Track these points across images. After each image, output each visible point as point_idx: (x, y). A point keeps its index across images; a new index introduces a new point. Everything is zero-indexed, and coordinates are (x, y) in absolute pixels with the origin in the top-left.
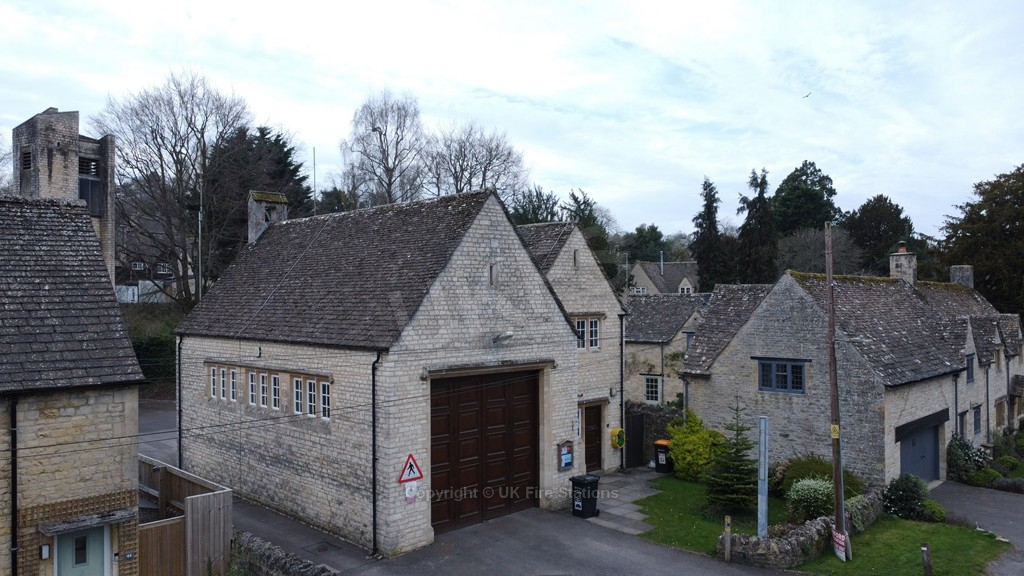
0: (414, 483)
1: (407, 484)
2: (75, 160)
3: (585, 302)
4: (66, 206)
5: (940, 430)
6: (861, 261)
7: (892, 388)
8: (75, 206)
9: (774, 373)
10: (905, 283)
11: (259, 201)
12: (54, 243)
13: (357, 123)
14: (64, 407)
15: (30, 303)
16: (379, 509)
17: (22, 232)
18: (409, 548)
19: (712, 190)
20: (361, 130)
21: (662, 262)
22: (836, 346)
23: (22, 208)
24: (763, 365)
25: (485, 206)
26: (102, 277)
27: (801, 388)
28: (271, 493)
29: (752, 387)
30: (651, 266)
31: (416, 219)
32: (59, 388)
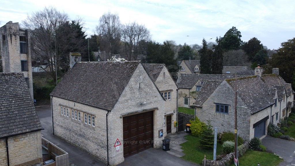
0: (119, 147)
1: (117, 147)
2: (19, 37)
3: (167, 87)
4: (17, 74)
5: (266, 122)
6: (248, 59)
7: (253, 114)
8: (20, 74)
9: (220, 108)
10: (259, 76)
11: (73, 56)
12: (15, 87)
13: (101, 21)
14: (21, 138)
15: (9, 107)
16: (109, 153)
17: (5, 84)
18: (118, 164)
19: (205, 42)
20: (102, 23)
21: (190, 60)
22: (237, 108)
23: (5, 76)
24: (217, 105)
25: (138, 66)
26: (28, 96)
27: (227, 112)
28: (79, 144)
29: (214, 111)
30: (187, 61)
31: (118, 68)
32: (18, 134)
